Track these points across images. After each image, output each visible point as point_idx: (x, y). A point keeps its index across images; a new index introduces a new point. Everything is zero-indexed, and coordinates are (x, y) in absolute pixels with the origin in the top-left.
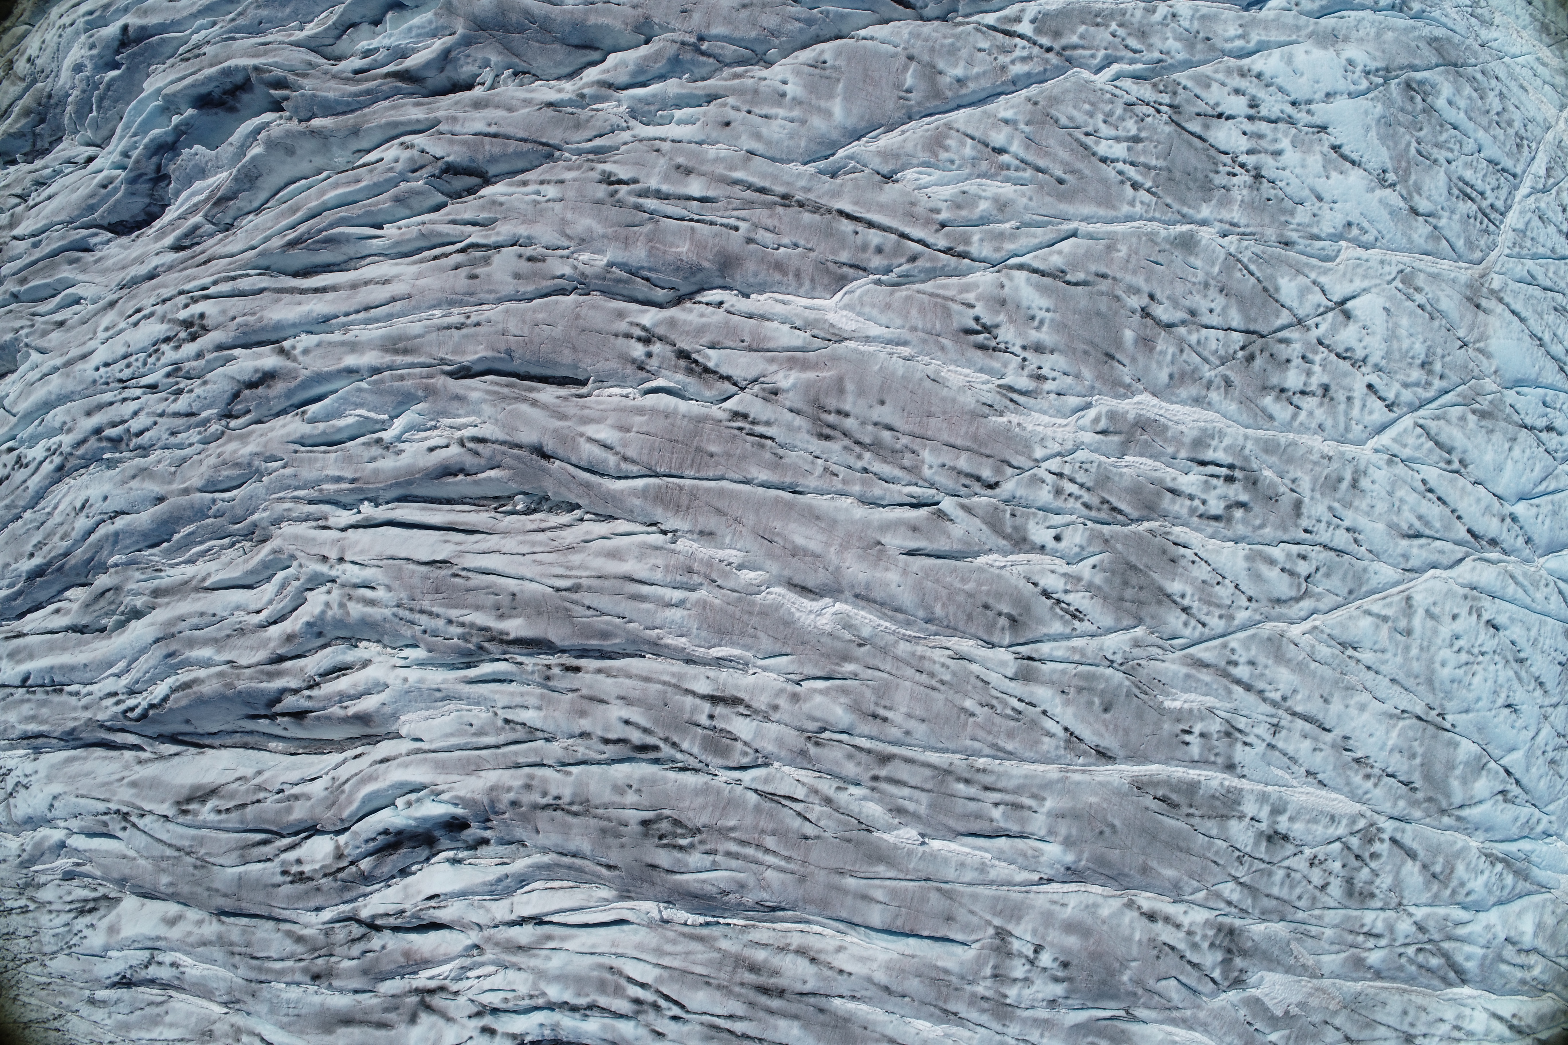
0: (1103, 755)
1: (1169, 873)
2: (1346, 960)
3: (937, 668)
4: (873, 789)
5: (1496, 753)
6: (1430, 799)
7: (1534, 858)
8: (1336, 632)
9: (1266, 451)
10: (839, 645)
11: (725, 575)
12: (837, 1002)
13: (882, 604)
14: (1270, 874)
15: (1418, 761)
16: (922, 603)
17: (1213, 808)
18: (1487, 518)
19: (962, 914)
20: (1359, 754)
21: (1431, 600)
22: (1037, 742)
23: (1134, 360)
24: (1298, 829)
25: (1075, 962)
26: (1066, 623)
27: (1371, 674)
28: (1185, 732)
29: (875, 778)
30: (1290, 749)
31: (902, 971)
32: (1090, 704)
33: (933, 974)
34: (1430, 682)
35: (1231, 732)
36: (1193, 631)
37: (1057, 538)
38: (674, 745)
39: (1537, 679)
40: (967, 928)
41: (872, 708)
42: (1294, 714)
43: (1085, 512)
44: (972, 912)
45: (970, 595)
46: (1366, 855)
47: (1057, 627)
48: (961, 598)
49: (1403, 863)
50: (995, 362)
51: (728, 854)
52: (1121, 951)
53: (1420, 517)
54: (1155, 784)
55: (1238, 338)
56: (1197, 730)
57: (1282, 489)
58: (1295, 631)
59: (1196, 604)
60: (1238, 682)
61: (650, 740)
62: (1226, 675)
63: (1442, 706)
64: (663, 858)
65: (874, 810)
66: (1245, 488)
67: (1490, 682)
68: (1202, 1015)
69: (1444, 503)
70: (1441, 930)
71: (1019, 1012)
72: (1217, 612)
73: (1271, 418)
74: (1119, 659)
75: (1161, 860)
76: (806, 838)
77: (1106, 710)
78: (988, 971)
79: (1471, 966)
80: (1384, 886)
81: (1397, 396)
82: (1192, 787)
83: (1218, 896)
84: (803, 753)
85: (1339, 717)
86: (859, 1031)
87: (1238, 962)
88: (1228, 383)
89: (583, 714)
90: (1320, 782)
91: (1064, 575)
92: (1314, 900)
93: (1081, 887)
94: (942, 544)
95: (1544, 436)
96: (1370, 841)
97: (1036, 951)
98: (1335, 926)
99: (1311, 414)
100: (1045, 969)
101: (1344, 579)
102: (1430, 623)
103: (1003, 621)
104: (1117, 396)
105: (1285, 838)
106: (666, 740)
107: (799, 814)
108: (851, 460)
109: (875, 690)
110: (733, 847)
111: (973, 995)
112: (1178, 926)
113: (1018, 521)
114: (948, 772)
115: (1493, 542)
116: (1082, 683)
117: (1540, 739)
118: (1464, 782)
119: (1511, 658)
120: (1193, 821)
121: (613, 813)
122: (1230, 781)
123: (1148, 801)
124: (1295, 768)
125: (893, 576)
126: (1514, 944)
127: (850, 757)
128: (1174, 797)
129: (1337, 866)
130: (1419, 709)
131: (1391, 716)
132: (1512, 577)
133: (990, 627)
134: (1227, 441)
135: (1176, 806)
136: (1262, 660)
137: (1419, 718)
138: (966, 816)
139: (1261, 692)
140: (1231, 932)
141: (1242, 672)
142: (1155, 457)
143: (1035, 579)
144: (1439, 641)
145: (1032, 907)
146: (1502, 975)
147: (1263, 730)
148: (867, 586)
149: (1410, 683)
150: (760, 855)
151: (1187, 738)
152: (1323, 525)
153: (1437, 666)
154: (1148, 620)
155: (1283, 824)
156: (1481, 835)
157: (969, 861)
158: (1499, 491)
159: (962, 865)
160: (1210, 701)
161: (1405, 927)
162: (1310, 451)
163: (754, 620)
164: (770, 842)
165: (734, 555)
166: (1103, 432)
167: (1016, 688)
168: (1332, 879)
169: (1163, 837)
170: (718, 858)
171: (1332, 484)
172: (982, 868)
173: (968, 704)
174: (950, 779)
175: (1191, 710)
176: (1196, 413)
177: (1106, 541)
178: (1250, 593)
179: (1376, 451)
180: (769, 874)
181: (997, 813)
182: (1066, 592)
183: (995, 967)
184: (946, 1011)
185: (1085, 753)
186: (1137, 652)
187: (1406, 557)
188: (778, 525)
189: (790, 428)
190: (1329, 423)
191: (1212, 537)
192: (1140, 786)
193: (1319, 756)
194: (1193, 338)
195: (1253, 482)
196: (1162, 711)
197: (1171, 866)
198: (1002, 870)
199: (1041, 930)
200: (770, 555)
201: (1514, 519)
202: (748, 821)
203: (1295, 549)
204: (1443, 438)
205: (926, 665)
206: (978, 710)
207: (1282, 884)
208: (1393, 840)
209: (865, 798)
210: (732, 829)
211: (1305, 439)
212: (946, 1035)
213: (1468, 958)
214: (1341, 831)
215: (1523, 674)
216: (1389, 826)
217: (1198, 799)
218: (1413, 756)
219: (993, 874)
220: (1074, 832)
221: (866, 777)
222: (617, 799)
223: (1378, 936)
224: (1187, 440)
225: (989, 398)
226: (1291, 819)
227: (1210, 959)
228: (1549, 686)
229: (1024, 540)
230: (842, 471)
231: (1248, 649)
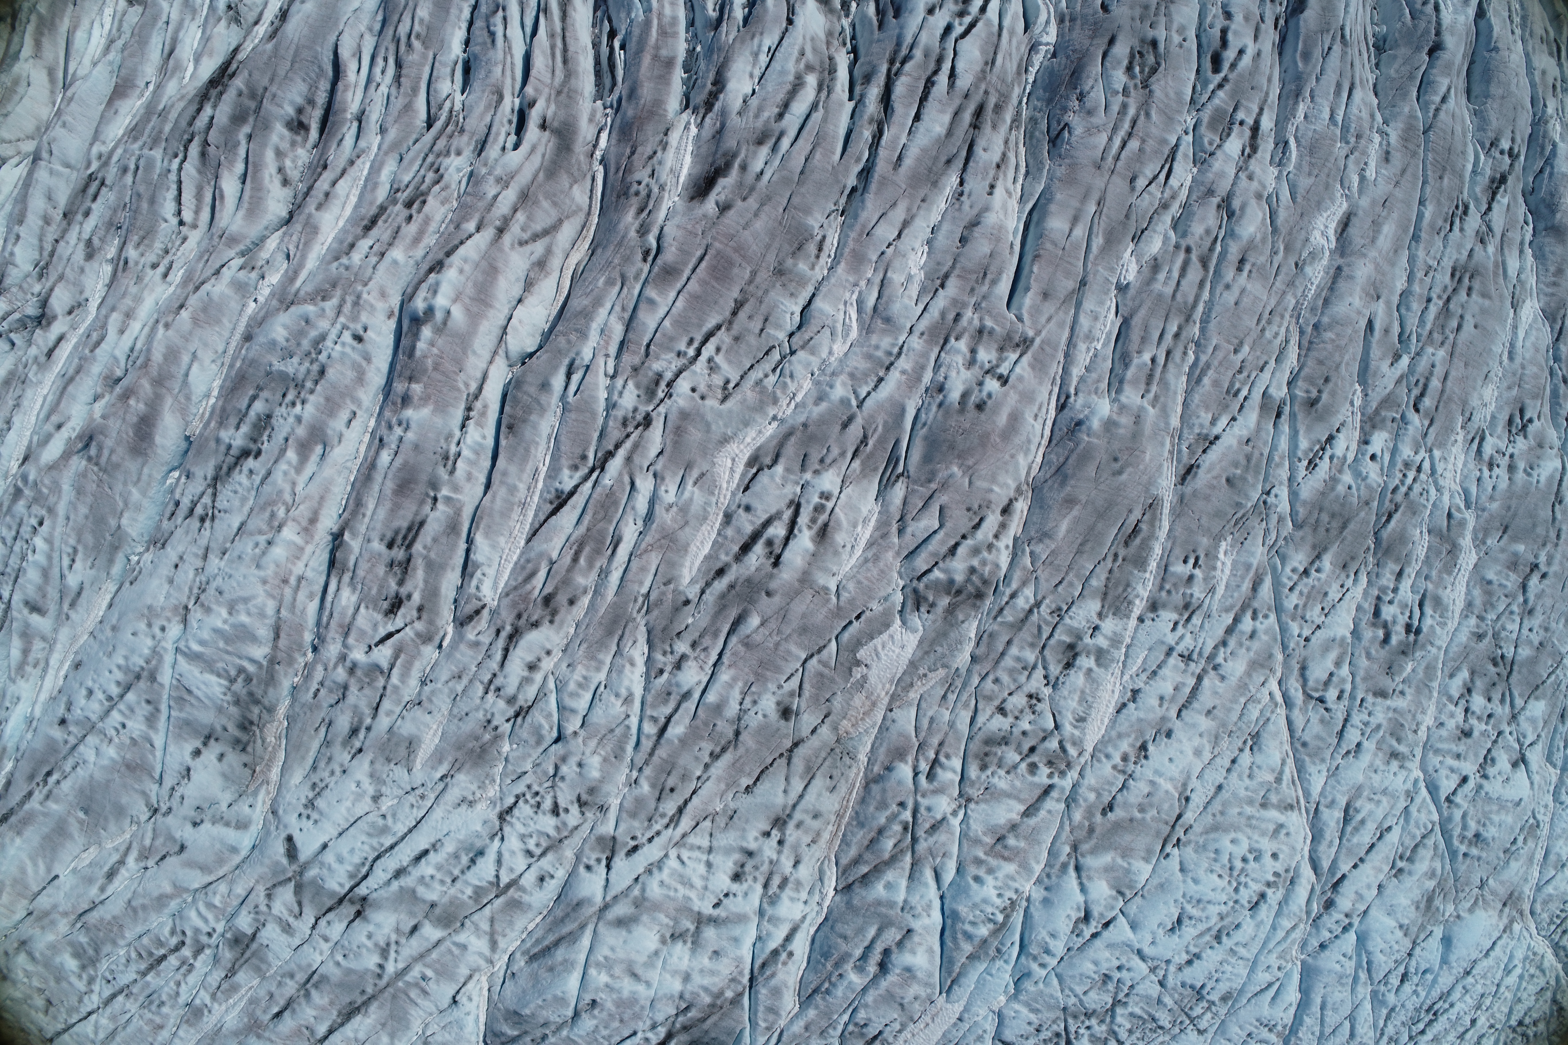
0: (1188, 472)
1: (1064, 527)
2: (907, 738)
3: (1275, 328)
4: (1177, 247)
5: (1132, 909)
6: (1091, 830)
7: (999, 963)
8: (1271, 727)
9: (1427, 668)
10: (1298, 244)
11: (1357, 162)
12: (954, 180)
13: (1331, 289)
14: (1032, 645)
15: (1138, 815)
16: (1335, 322)
17: (1116, 585)
18: (1353, 896)
19: (1049, 308)
20: (1151, 748)
21: (1292, 830)
22: (1207, 408)
23: (1503, 550)
24: (1077, 678)
25: (983, 416)
26: (1306, 453)
27: (1227, 764)
28: (1197, 559)
29: (1188, 250)
30: (1165, 671)
31: (998, 240)
32: (1236, 465)
33: (993, 269)
34: (1215, 828)
35: (1188, 609)
36: (1287, 577)
37: (1373, 457)
38: (1220, 86)
39: (1197, 956)
40: (1036, 311)
41: (1251, 258)
42: (1200, 678)
43: (1391, 487)
44: (1049, 319)
45: (1338, 366)
46: (1034, 758)
47: (1304, 444)
48: (1337, 358)
49: (1020, 801)
50: (1500, 428)
51: (1124, 107)
52: (984, 469)
53: (1363, 822)
54: (1152, 524)
55: (1509, 652)
56: (1197, 572)
57: (1398, 679)
58: (1273, 685)
59: (1310, 581)
60: (1236, 620)
61: (1226, 66)
62: (1243, 609)
63: (1189, 842)
64: (1121, 50)
65: (1154, 245)
66: (1400, 643)
67: (1211, 896)
68: (890, 555)
69: (1368, 852)
70: (931, 852)
71: (936, 350)
72: (1301, 603)
73: (1451, 676)
74: (1271, 500)
75: (1077, 521)
76: (1133, 180)
77: (1228, 480)
78: (989, 323)
79: (879, 890)
80: (995, 780)
81: (1458, 806)
82: (1141, 563)
83: (1024, 583)
84: (1210, 192)
85: (1194, 726)
86: (921, 194)
87: (944, 601)
88: (1480, 637)
89: (1247, 19)
90: (1124, 705)
91: (1345, 458)
92: (989, 698)
93: (1045, 442)
94: (1376, 352)
95: (1402, 969)
96: (1050, 763)
97: (1000, 377)
98: (952, 724)
99: (1452, 715)
100: (981, 384)
101: (1318, 737)
102: (1272, 827)
103: (1314, 394)
104: (1475, 531)
105: (1068, 665)
106: (1225, 79)
107: (1156, 177)
108: (1437, 290)
109: (1263, 266)
110: (1132, 111)
111: (964, 305)
112: (996, 536)
113: (1389, 423)
114: (1188, 318)
115: (1329, 905)
116: (1254, 461)
117: (1136, 962)
118: (1108, 869)
119: (1226, 922)
120: (1110, 559)
121: (1163, 20)
122: (1139, 607)
123: (1137, 514)
124: (1144, 677)
125: (1357, 302)
126: (900, 944)
127: (1208, 232)
128: (1138, 541)
129: (1025, 725)
130: (1189, 817)
131: (1185, 785)
132: (1294, 928)
133: (1310, 380)
134: (1438, 629)
135: (1126, 544)
136: (1256, 645)
137: (1179, 817)
138: (1146, 328)
139: (1224, 643)
140: (979, 596)
141: (1247, 625)
142: (1427, 561)
143: (1343, 430)
144: (1256, 837)
145: (1041, 383)
146: (861, 931)
147: (1188, 642)
148: (1351, 278)
149: (1216, 806)
150: (1122, 134)
151: (1192, 561)
152: (1365, 717)
153: (1233, 835)
154: (1300, 533)
155: (1086, 662)
156: (1038, 894)
157: (1099, 325)
158: (1373, 912)
159: (1096, 318)
160: (1220, 590)
161: (943, 805)
162: (1424, 712)
163: (1323, 176)
164: (1134, 144)
165: (1371, 173)
166: (1449, 515)
167: (1257, 396)
168: (1010, 719)
169: (1100, 525)
170: (1120, 97)
171: (1396, 731)
172: (1089, 337)
173: (1246, 349)
174: (1182, 318)
175: (1214, 568)
176: (1460, 604)
177: (1367, 503)
178: (1313, 639)
179: (1416, 781)
180: (1103, 138)
181: (1147, 357)
182: (1331, 458)
183: (991, 332)
184: (946, 276)
185: (1192, 452)
186: (1274, 518)
187: (1331, 804)
188: (1395, 215)
189: (1460, 246)
190: (1444, 732)
191: (1359, 608)
192: (1153, 506)
193: (1155, 702)
194: (1515, 608)
195: (1404, 651)
196: (1218, 538)
197: (1068, 531)
198: (1083, 357)
199: (1020, 387)
200: (1374, 202)
201: (1345, 929)
202: (1154, 131)
203: (1348, 687)
204: (1421, 852)
205: (1277, 319)
206: (1240, 356)
207: (1018, 659)
208: (1048, 790)
209: (1166, 238)
210: (1148, 115)
211: (1432, 710)
212: (910, 278)
213: (889, 886)
214: (1068, 729)
215: (1207, 938)
216: (1067, 783)
217: (1130, 568)
218: (1142, 809)
219: (1082, 346)
220: (1121, 431)
221: (1190, 241)
222: (1175, 26)
223: (931, 776)
224: (1440, 591)
225: (1476, 418)
226: (1090, 670)
227: (959, 566)
228: (1187, 971)
229: (1374, 427)
230: (1428, 280)
231: (1266, 632)
